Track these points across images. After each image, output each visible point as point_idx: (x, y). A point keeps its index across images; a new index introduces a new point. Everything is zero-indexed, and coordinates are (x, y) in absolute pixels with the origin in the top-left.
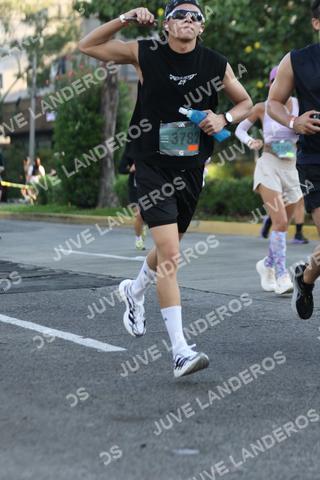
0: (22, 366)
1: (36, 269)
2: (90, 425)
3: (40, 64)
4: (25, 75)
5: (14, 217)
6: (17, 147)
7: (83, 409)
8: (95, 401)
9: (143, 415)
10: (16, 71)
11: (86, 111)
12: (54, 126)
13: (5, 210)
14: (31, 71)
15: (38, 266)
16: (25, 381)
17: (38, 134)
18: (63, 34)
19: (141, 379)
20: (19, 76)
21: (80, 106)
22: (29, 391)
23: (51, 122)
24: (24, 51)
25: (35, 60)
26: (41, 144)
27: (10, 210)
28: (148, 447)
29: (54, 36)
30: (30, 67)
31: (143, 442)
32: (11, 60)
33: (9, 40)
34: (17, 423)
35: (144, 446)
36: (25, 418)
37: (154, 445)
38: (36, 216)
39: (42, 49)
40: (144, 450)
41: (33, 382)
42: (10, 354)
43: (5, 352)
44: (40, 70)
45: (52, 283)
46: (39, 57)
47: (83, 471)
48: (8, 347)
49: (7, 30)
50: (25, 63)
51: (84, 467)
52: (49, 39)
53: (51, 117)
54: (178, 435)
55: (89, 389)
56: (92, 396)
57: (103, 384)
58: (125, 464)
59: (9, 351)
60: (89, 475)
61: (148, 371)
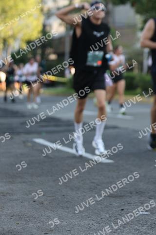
7: (92, 191)
9: (123, 194)
19: (121, 176)
28: (125, 210)
31: (123, 208)
34: (60, 198)
35: (122, 210)
36: (64, 195)
37: (128, 210)
40: (123, 212)
47: (92, 221)
48: (55, 160)
55: (95, 181)
56: (97, 184)
57: (102, 179)
58: (113, 218)
59: (55, 162)
60: (95, 224)
61: (125, 172)
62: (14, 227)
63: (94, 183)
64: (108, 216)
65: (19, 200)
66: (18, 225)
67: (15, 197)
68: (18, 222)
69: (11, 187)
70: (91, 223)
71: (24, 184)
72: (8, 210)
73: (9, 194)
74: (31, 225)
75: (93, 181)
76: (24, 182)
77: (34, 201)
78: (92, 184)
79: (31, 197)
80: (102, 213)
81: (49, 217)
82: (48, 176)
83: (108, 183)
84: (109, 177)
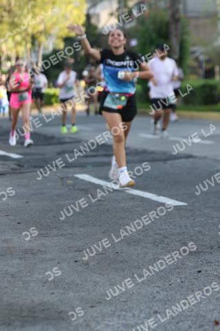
0: (115, 216)
3: (126, 6)
4: (117, 14)
7: (157, 246)
8: (166, 241)
9: (200, 250)
10: (109, 11)
12: (136, 49)
14: (121, 11)
19: (198, 224)
20: (112, 14)
21: (154, 35)
23: (134, 47)
25: (123, 3)
28: (203, 272)
30: (119, 8)
31: (199, 269)
34: (112, 256)
35: (200, 272)
36: (117, 253)
37: (207, 271)
40: (200, 275)
42: (107, 208)
43: (104, 207)
44: (126, 10)
45: (136, 158)
47: (158, 289)
48: (105, 203)
50: (115, 6)
53: (134, 43)
55: (162, 232)
56: (164, 237)
57: (171, 229)
58: (186, 284)
59: (106, 205)
60: (161, 292)
61: (203, 219)
62: (48, 298)
63: (160, 234)
64: (179, 281)
65: (55, 259)
66: (53, 296)
67: (49, 256)
68: (52, 291)
69: (43, 241)
70: (155, 291)
71: (62, 238)
72: (40, 274)
73: (41, 252)
74: (71, 294)
75: (158, 232)
76: (61, 235)
77: (76, 261)
78: (158, 236)
79: (70, 255)
80: (170, 277)
81: (96, 283)
82: (95, 225)
83: (179, 234)
84: (180, 227)
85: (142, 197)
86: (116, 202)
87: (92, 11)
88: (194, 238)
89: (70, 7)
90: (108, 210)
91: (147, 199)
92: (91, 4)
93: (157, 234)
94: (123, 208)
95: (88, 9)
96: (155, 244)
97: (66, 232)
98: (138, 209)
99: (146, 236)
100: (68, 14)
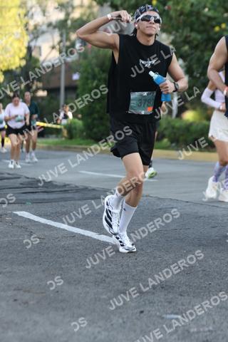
0: (55, 254)
1: (65, 186)
2: (104, 297)
3: (68, 39)
4: (58, 47)
5: (49, 148)
6: (52, 98)
7: (98, 285)
8: (108, 280)
10: (51, 44)
11: (101, 72)
12: (78, 83)
13: (43, 143)
14: (62, 44)
15: (67, 183)
16: (58, 265)
17: (67, 89)
18: (85, 18)
19: (140, 264)
20: (53, 47)
21: (97, 70)
22: (60, 272)
23: (76, 81)
24: (57, 30)
25: (64, 36)
26: (69, 96)
27: (46, 143)
28: (145, 313)
29: (78, 19)
30: (61, 41)
31: (142, 309)
32: (47, 36)
33: (46, 21)
34: (52, 295)
35: (142, 312)
36: (57, 292)
37: (149, 311)
38: (65, 147)
39: (70, 28)
40: (142, 315)
41: (63, 266)
42: (47, 246)
43: (43, 245)
44: (68, 44)
45: (77, 196)
46: (68, 34)
47: (97, 330)
49: (44, 15)
50: (57, 38)
51: (100, 327)
52: (74, 21)
53: (76, 77)
54: (166, 304)
55: (103, 271)
56: (105, 276)
57: (112, 268)
58: (129, 324)
59: (46, 243)
60: (103, 333)
61: (145, 258)
63: (101, 274)
64: (121, 321)
74: (10, 334)
75: (100, 271)
77: (15, 300)
78: (99, 276)
79: (10, 293)
80: (112, 316)
81: (36, 323)
82: (35, 264)
83: (121, 273)
84: (122, 266)
85: (83, 236)
86: (57, 240)
87: (32, 44)
88: (136, 278)
89: (11, 39)
90: (48, 248)
91: (88, 237)
92: (32, 36)
93: (98, 273)
94: (63, 247)
95: (29, 43)
96: (97, 283)
97: (4, 271)
98: (78, 248)
99: (87, 275)
100: (8, 46)
